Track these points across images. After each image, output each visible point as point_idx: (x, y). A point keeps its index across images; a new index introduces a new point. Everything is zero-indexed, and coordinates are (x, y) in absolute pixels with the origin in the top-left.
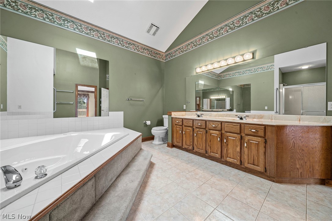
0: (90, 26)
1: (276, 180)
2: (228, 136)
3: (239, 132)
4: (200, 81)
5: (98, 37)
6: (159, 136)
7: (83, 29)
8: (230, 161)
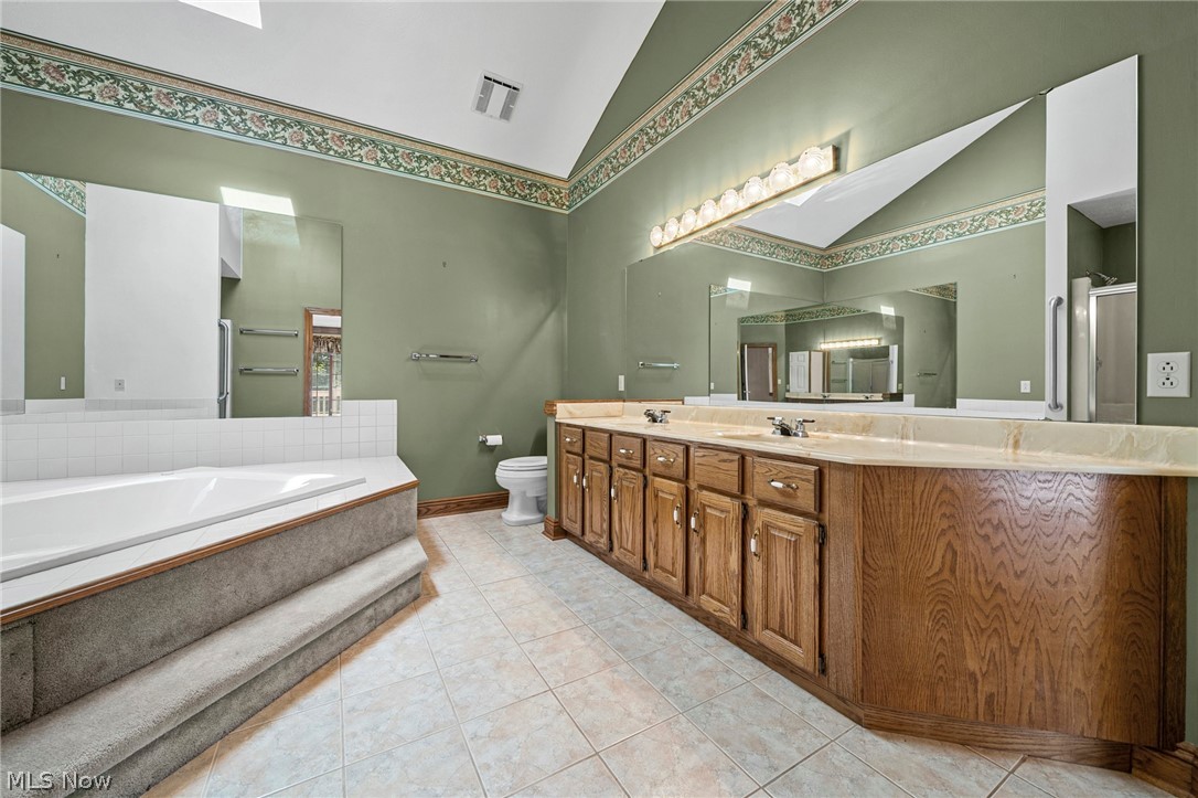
0: (273, 109)
1: (866, 716)
2: (704, 505)
3: (735, 489)
4: (730, 280)
5: (303, 143)
6: (524, 493)
7: (248, 123)
8: (711, 610)
